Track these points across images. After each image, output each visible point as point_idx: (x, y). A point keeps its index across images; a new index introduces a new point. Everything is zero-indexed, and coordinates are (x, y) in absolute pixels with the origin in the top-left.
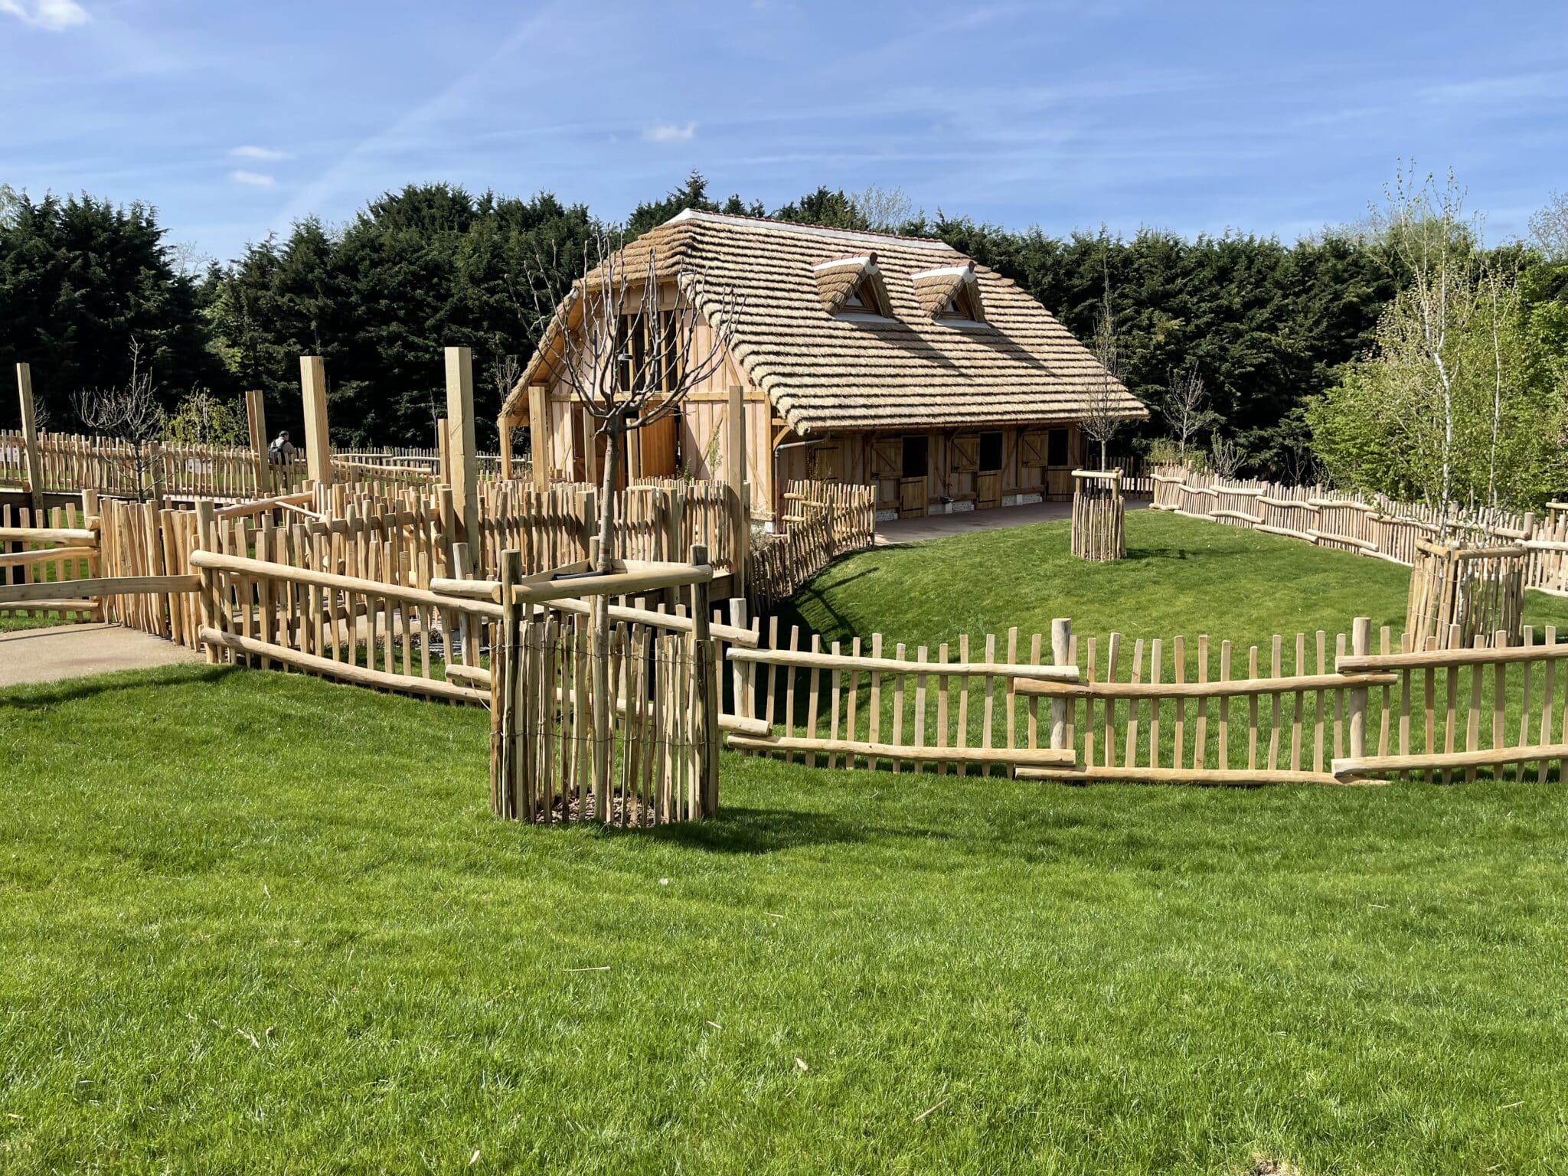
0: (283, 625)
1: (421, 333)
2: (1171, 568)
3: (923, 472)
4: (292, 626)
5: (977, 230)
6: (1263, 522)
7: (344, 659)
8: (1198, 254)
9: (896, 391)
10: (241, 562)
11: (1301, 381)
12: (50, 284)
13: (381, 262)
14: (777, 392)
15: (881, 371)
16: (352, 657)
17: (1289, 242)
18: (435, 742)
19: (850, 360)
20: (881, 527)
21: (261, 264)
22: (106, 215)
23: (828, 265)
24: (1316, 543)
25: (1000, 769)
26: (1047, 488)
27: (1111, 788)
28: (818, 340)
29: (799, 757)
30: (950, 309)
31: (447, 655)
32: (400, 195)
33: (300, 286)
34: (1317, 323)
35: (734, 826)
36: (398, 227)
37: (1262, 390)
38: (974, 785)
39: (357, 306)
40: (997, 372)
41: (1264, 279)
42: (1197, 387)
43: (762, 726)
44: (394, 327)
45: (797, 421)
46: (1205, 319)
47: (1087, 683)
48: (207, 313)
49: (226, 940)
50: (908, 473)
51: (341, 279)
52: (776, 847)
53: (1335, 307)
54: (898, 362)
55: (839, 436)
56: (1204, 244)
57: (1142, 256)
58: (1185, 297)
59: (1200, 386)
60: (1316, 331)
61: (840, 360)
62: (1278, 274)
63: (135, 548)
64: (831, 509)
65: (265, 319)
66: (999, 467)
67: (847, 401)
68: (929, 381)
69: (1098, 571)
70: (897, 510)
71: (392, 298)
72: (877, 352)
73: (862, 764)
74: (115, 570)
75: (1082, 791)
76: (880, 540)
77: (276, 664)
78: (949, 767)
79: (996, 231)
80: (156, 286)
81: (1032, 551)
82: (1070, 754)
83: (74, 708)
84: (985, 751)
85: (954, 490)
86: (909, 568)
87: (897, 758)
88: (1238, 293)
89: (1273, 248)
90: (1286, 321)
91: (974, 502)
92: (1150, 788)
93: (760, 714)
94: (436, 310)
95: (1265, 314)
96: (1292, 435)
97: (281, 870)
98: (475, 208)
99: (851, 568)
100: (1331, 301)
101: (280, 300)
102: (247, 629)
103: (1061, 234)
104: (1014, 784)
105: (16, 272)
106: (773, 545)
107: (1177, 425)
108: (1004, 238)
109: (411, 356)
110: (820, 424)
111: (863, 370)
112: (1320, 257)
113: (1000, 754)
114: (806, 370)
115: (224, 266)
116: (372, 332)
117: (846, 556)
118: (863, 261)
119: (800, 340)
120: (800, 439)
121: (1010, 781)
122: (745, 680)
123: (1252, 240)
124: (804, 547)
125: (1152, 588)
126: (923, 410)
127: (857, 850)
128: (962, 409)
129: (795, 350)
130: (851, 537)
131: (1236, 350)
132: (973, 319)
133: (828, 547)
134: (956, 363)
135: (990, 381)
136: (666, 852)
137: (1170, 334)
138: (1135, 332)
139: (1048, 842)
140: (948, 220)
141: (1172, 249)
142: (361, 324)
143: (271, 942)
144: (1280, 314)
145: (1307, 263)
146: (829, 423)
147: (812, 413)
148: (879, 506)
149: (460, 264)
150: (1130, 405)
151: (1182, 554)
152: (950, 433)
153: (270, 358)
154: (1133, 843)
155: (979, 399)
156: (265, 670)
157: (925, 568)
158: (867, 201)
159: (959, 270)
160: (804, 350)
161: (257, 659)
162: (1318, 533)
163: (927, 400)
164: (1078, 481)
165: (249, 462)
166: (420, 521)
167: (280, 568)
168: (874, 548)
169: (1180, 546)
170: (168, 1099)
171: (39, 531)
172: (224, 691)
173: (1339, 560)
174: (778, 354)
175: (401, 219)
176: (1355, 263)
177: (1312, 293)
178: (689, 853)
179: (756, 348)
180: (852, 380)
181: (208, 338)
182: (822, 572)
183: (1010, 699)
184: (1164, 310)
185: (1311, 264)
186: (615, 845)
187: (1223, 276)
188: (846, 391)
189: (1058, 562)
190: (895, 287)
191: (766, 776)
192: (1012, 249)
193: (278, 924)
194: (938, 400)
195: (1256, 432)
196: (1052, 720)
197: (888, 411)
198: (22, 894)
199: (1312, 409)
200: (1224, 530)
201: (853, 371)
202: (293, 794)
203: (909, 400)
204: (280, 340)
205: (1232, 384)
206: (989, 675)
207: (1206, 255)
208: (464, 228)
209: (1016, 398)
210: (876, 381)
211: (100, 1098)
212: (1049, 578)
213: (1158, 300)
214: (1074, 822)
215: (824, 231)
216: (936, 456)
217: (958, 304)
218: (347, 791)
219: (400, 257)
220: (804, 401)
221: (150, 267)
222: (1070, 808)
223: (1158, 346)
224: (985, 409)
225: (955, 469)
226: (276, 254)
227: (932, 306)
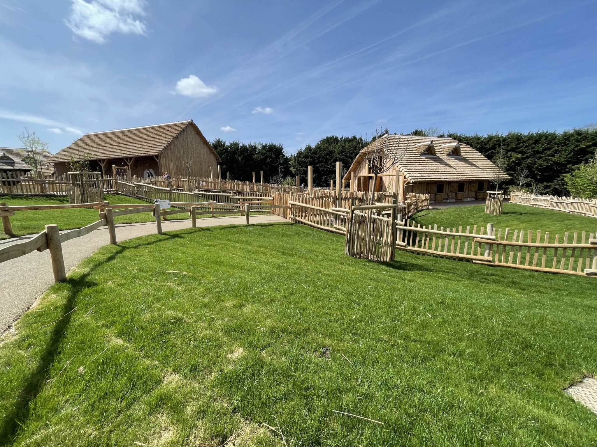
0: (304, 216)
1: (328, 165)
2: (518, 217)
3: (442, 192)
4: (306, 216)
5: (459, 135)
6: (550, 207)
7: (314, 223)
8: (528, 137)
9: (436, 173)
10: (297, 203)
11: (563, 170)
12: (265, 159)
13: (321, 151)
14: (406, 173)
15: (433, 168)
16: (316, 223)
17: (560, 131)
18: (332, 240)
19: (425, 166)
20: (430, 204)
21: (300, 153)
22: (275, 146)
23: (420, 144)
24: (569, 212)
25: (468, 260)
26: (477, 197)
27: (503, 269)
28: (417, 161)
29: (413, 252)
30: (452, 153)
31: (334, 224)
32: (325, 138)
33: (306, 157)
34: (569, 154)
35: (399, 264)
36: (324, 144)
37: (548, 172)
38: (461, 263)
39: (316, 160)
40: (464, 168)
41: (551, 142)
42: (526, 172)
43: (404, 244)
44: (323, 164)
45: (411, 180)
46: (529, 154)
47: (498, 241)
48: (290, 163)
49: (297, 269)
50: (438, 192)
51: (313, 155)
52: (410, 270)
53: (576, 149)
54: (437, 166)
55: (421, 183)
56: (530, 134)
57: (509, 138)
58: (523, 148)
59: (527, 171)
60: (569, 156)
61: (422, 166)
62: (556, 141)
63: (279, 201)
64: (418, 199)
65: (300, 163)
66: (463, 191)
67: (423, 175)
68: (445, 170)
69: (493, 217)
70: (435, 201)
71: (323, 158)
72: (431, 164)
73: (429, 255)
74: (276, 204)
75: (494, 268)
76: (430, 207)
77: (302, 223)
78: (453, 258)
79: (464, 135)
80: (282, 158)
81: (473, 211)
82: (491, 259)
83: (270, 227)
84: (464, 255)
85: (450, 196)
86: (438, 214)
87: (439, 255)
88: (541, 147)
89: (554, 134)
90: (558, 153)
91: (456, 199)
92: (517, 270)
93: (404, 241)
94: (331, 160)
95: (551, 152)
96: (558, 184)
97: (306, 258)
98: (339, 139)
99: (422, 213)
100: (575, 147)
101: (303, 160)
102: (297, 216)
103: (484, 134)
104: (473, 264)
105: (260, 156)
106: (403, 207)
107: (518, 182)
108: (467, 137)
109: (325, 169)
110: (416, 180)
111: (428, 168)
112: (572, 135)
113: (469, 256)
114: (413, 168)
115: (293, 154)
116: (318, 165)
117: (421, 211)
118: (429, 143)
119: (412, 161)
120: (411, 183)
121: (471, 263)
122: (400, 233)
123: (547, 132)
124: (411, 208)
125: (512, 222)
126: (443, 177)
127: (431, 273)
128: (454, 177)
129: (411, 164)
130: (423, 206)
131: (539, 162)
132: (458, 155)
133: (417, 208)
134: (453, 166)
135: (462, 170)
136: (383, 267)
137: (517, 158)
138: (505, 158)
139: (485, 279)
140: (451, 133)
141: (519, 136)
142: (316, 163)
143: (305, 270)
144: (556, 152)
145: (567, 138)
146: (418, 180)
147: (414, 177)
148: (430, 199)
149: (336, 151)
150: (505, 176)
151: (521, 214)
152: (450, 183)
153: (300, 171)
154: (513, 282)
155: (459, 174)
156: (300, 224)
157: (443, 214)
158: (429, 131)
159: (455, 144)
160: (413, 163)
161: (299, 222)
162: (570, 210)
163: (445, 175)
164: (488, 194)
165: (296, 189)
166: (329, 197)
167: (304, 205)
168: (428, 209)
169: (520, 212)
170: (291, 294)
171: (265, 198)
172: (293, 227)
173: (578, 217)
174: (406, 164)
175: (325, 143)
176: (585, 137)
177: (568, 145)
178: (389, 268)
179: (401, 163)
180: (425, 170)
181: (290, 167)
182: (414, 214)
183: (473, 243)
184: (516, 152)
185: (568, 137)
186: (371, 264)
187: (537, 142)
188: (423, 173)
189: (481, 214)
190: (437, 149)
191: (404, 255)
192: (469, 139)
193: (306, 268)
194: (447, 175)
195: (545, 184)
196: (486, 249)
197: (434, 177)
198: (263, 256)
199: (567, 177)
200: (535, 208)
201: (425, 168)
202: (306, 245)
203: (440, 175)
204: (302, 167)
205: (537, 171)
206: (467, 237)
207: (531, 137)
208: (337, 144)
209: (470, 174)
210: (431, 170)
211: (279, 291)
212: (478, 218)
213: (514, 150)
214: (493, 275)
215: (419, 137)
216: (446, 188)
217: (454, 152)
218: (316, 246)
219: (325, 150)
220: (412, 175)
221: (282, 155)
222: (491, 272)
223: (513, 161)
224: (460, 177)
225: (451, 191)
226: (302, 151)
227: (447, 153)
